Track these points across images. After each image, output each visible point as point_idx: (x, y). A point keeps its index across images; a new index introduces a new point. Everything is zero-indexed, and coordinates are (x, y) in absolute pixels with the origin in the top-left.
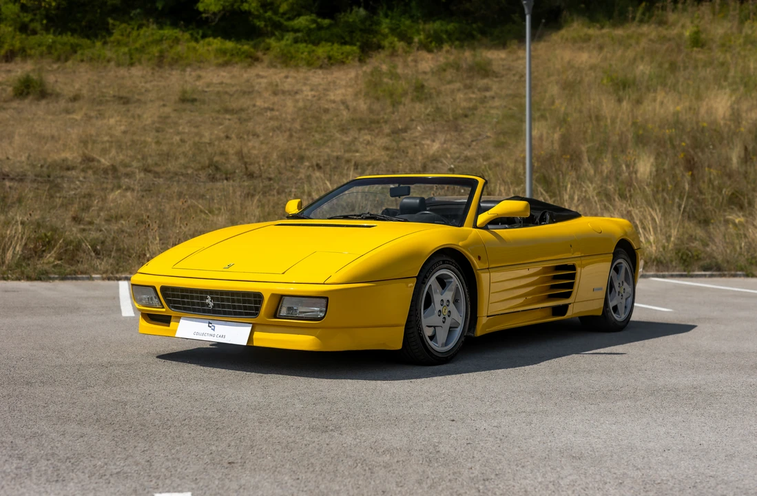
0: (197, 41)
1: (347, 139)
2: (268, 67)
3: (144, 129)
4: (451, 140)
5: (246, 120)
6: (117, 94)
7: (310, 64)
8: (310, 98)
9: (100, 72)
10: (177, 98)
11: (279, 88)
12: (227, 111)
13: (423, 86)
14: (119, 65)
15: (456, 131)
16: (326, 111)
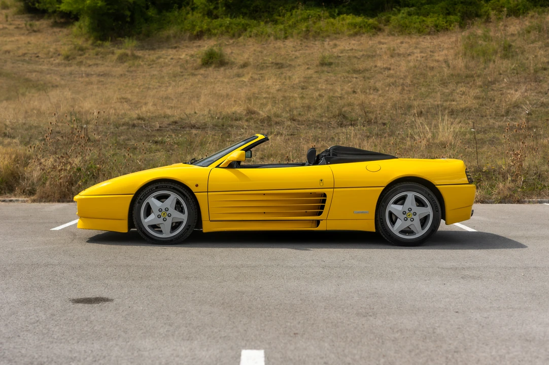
0: (334, 17)
1: (447, 91)
2: (388, 35)
3: (293, 87)
4: (531, 90)
5: (369, 78)
6: (274, 61)
7: (420, 32)
8: (419, 59)
9: (263, 44)
10: (318, 62)
11: (396, 52)
12: (356, 71)
13: (510, 46)
14: (276, 39)
15: (536, 82)
16: (432, 69)
